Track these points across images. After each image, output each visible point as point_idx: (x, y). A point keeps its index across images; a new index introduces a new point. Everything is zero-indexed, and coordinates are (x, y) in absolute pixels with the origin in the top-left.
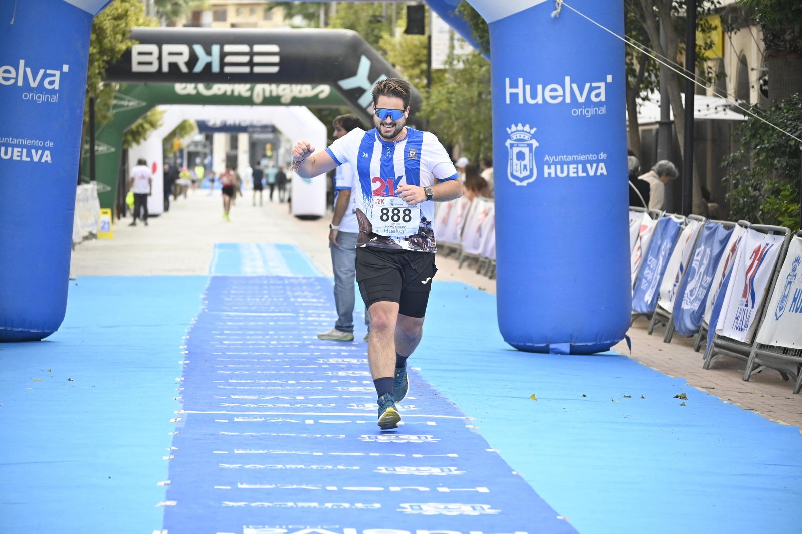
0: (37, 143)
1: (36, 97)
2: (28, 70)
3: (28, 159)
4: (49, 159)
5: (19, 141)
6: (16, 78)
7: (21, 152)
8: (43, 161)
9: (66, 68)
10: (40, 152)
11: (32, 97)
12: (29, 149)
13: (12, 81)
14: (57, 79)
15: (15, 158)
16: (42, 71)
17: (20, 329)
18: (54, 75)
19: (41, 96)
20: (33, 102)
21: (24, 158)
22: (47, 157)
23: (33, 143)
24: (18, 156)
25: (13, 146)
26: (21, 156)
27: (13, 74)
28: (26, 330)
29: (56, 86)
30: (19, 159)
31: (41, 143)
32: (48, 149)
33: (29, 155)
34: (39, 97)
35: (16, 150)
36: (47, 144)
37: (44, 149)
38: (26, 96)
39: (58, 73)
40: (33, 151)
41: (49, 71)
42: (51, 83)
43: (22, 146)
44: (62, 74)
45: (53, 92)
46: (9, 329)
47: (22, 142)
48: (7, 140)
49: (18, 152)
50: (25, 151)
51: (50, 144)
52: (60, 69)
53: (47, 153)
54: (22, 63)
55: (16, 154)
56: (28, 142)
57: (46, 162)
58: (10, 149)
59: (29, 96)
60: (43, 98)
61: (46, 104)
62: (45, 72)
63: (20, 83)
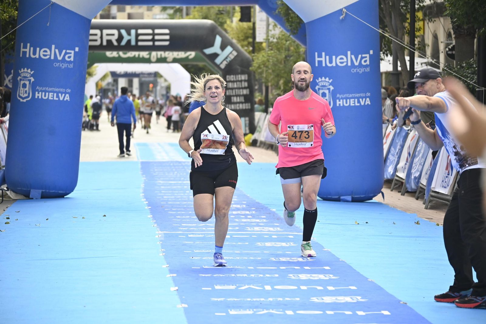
0: (62, 90)
1: (61, 65)
2: (57, 51)
3: (57, 99)
4: (68, 99)
5: (52, 89)
6: (50, 55)
7: (53, 95)
8: (65, 100)
9: (77, 49)
10: (63, 95)
11: (59, 65)
12: (58, 93)
13: (48, 57)
14: (72, 55)
15: (50, 98)
16: (64, 51)
17: (53, 191)
18: (71, 53)
19: (64, 64)
20: (59, 68)
21: (55, 98)
22: (67, 97)
23: (60, 90)
24: (51, 97)
25: (49, 92)
26: (53, 97)
27: (49, 53)
28: (56, 191)
29: (72, 59)
30: (52, 99)
31: (64, 90)
32: (68, 93)
33: (58, 96)
34: (63, 65)
35: (50, 94)
36: (67, 91)
37: (66, 93)
38: (55, 65)
39: (73, 52)
40: (60, 95)
41: (68, 51)
42: (69, 57)
43: (54, 92)
44: (75, 53)
45: (70, 62)
46: (47, 191)
47: (54, 89)
48: (45, 89)
49: (52, 95)
50: (55, 94)
51: (69, 91)
52: (74, 50)
53: (67, 95)
54: (53, 46)
55: (51, 96)
56: (57, 90)
57: (67, 100)
58: (47, 94)
59: (58, 65)
60: (65, 65)
61: (67, 69)
62: (66, 52)
63: (52, 58)
